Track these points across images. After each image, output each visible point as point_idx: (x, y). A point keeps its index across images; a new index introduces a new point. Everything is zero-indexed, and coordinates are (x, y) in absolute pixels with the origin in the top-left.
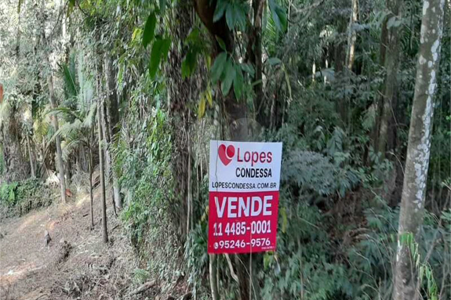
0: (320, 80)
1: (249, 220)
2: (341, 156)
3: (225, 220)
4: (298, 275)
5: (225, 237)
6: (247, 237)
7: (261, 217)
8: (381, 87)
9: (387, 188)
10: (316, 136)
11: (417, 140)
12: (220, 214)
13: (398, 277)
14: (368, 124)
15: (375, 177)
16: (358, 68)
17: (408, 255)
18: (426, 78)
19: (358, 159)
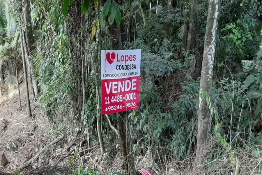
0: (154, 12)
1: (124, 94)
2: (168, 55)
3: (111, 95)
5: (111, 104)
6: (123, 103)
7: (131, 91)
8: (188, 15)
9: (192, 69)
10: (154, 44)
11: (209, 43)
12: (108, 92)
13: (200, 117)
14: (181, 35)
15: (186, 64)
16: (174, 4)
17: (205, 103)
18: (214, 9)
19: (176, 55)
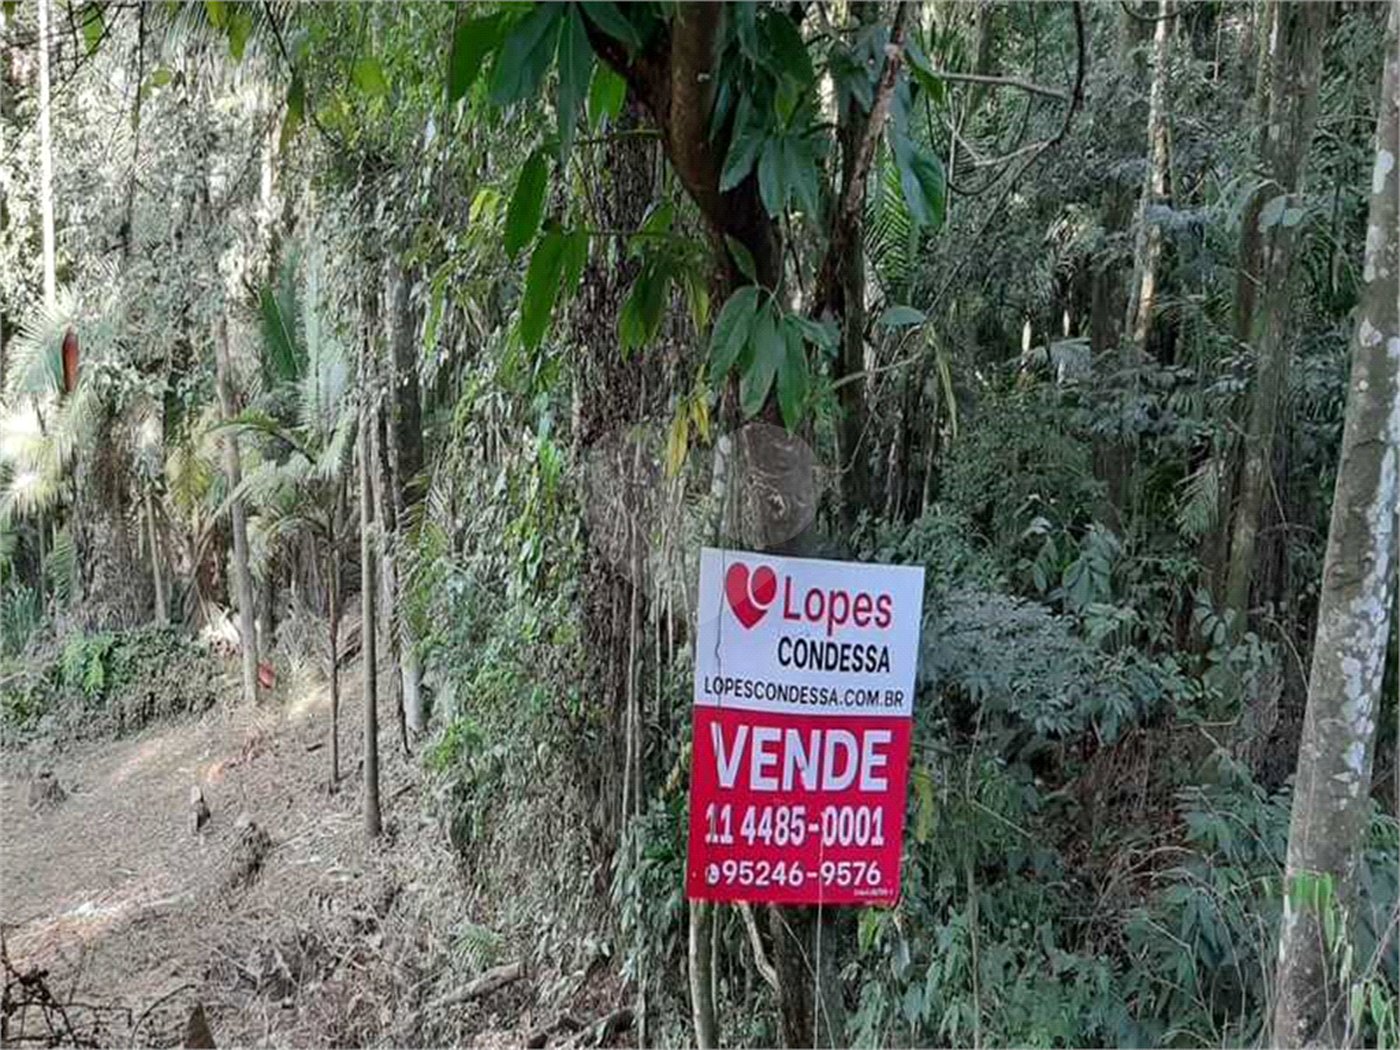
0: (1044, 372)
1: (816, 802)
2: (1105, 618)
3: (742, 796)
4: (965, 983)
5: (741, 850)
6: (809, 853)
7: (853, 796)
8: (1238, 408)
9: (1256, 724)
10: (1030, 549)
11: (1351, 584)
12: (727, 777)
13: (1283, 1012)
14: (1194, 518)
15: (1213, 686)
16: (1165, 341)
17: (1316, 942)
18: (1382, 392)
19: (1158, 627)
